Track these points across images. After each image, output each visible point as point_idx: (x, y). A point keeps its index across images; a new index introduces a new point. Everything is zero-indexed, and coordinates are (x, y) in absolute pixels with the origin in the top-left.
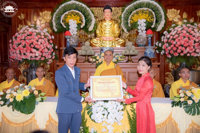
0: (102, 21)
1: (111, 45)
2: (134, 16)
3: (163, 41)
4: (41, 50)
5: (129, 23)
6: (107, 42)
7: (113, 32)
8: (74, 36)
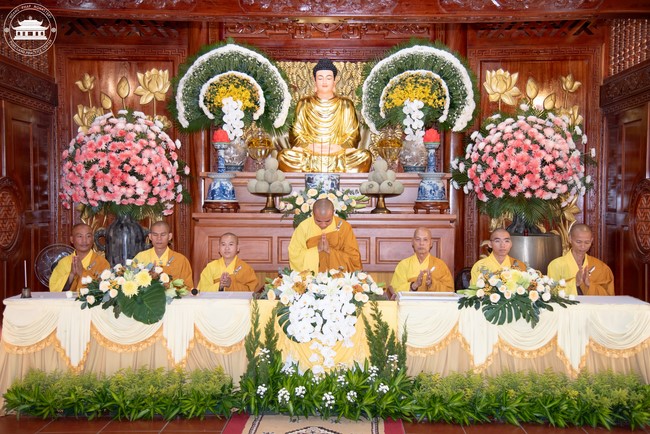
0: (309, 100)
1: (333, 167)
2: (393, 92)
3: (470, 158)
4: (149, 178)
5: (381, 110)
6: (323, 158)
7: (339, 132)
8: (237, 141)
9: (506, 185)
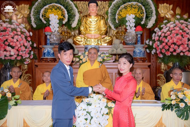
0: (86, 16)
1: (96, 43)
2: (122, 11)
3: (154, 39)
4: (17, 48)
5: (116, 19)
6: (92, 40)
7: (99, 29)
8: (56, 33)
9: (171, 50)
